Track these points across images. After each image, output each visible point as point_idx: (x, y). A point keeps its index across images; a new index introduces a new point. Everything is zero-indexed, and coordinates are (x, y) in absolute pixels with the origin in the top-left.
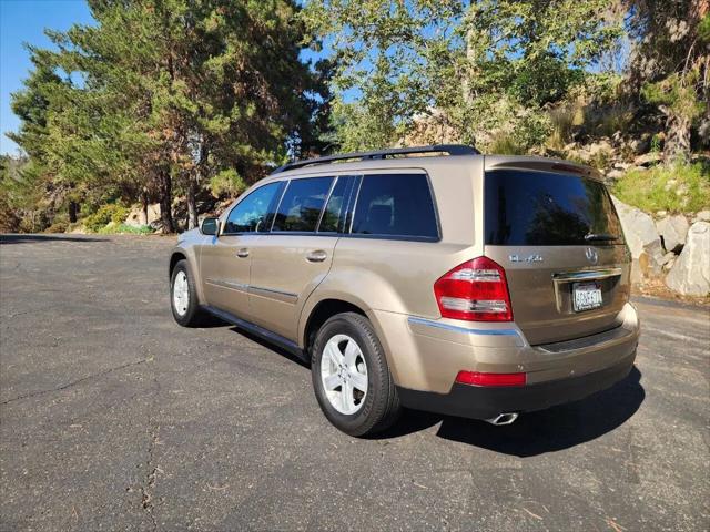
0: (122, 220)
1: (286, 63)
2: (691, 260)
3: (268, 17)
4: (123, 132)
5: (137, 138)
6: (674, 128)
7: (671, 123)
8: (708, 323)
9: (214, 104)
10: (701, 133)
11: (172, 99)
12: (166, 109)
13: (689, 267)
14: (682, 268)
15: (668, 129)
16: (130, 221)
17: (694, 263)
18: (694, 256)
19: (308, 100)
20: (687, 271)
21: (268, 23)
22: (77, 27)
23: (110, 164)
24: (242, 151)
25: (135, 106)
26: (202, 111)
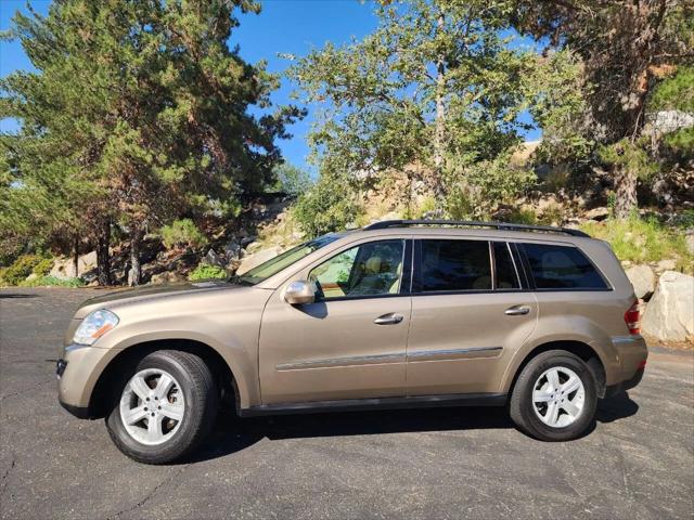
0: (46, 273)
1: (235, 118)
2: (666, 307)
3: (223, 74)
4: (67, 180)
5: (84, 187)
6: (623, 187)
7: (619, 183)
8: (692, 366)
9: (167, 153)
10: (654, 190)
11: (127, 147)
12: (120, 157)
13: (665, 313)
14: (658, 315)
15: (617, 187)
16: (54, 273)
17: (669, 309)
18: (669, 303)
19: (252, 153)
20: (664, 318)
21: (223, 79)
22: (19, 73)
23: (50, 213)
24: (196, 201)
25: (78, 154)
26: (155, 160)
